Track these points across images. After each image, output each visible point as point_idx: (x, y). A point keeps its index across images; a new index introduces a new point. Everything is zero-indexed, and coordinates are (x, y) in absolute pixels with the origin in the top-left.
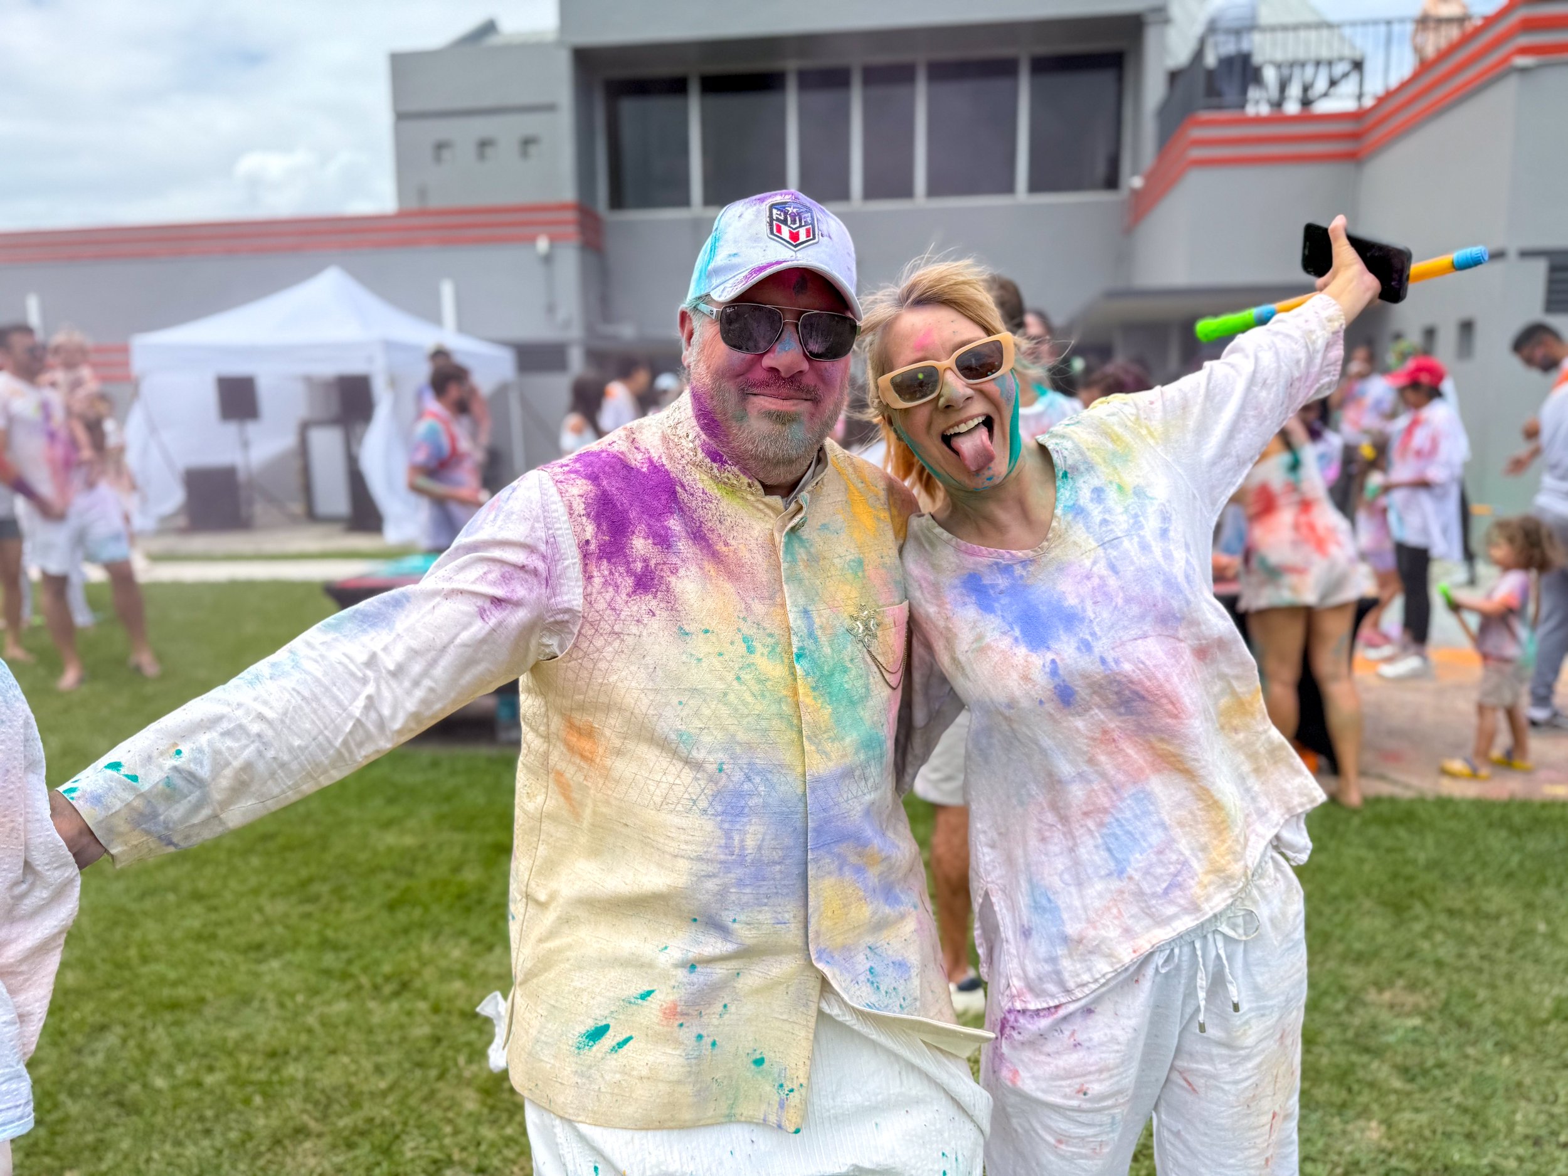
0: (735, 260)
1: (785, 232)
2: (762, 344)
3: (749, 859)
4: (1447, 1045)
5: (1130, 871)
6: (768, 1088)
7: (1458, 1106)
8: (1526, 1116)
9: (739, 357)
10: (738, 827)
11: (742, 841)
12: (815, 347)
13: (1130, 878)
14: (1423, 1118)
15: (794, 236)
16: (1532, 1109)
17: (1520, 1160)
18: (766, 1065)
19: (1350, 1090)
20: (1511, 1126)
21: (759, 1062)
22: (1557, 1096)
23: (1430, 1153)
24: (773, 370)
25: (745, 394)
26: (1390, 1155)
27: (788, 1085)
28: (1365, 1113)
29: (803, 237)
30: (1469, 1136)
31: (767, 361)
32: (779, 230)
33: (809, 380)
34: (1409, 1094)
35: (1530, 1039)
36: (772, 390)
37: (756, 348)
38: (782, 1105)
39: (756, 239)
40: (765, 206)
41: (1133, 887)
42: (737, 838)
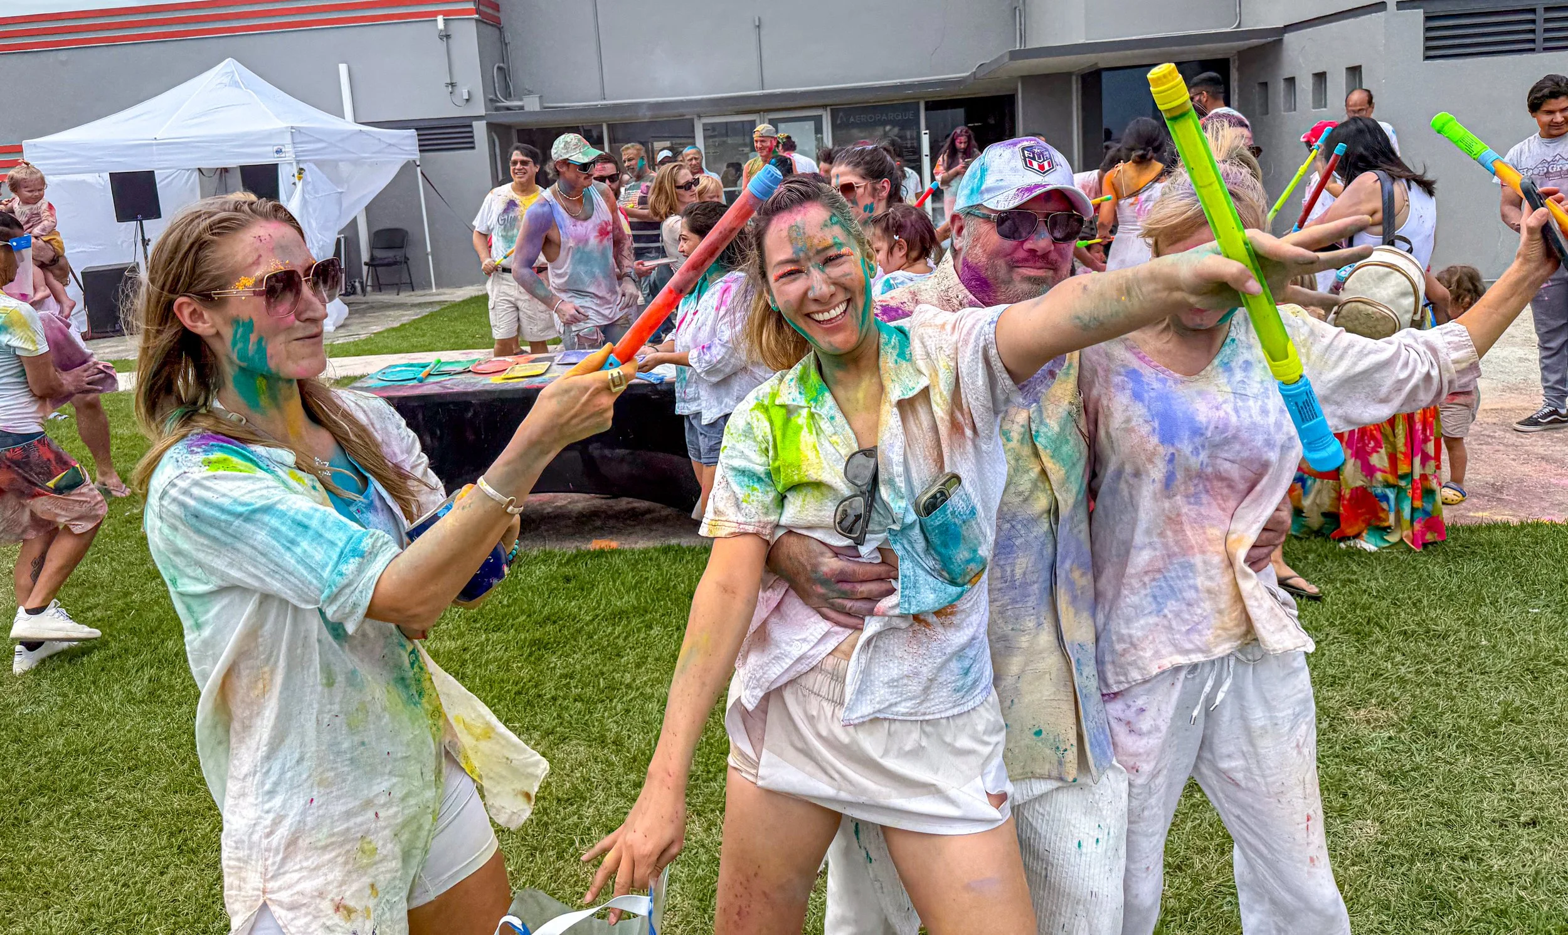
0: (1001, 184)
1: (1035, 165)
2: (1024, 234)
3: (1017, 583)
4: (1419, 751)
5: (1166, 611)
6: (1048, 751)
7: (1436, 800)
8: (1492, 802)
9: (1009, 244)
10: (1010, 561)
11: (1013, 571)
12: (1058, 235)
13: (1165, 616)
14: (1409, 813)
15: (1042, 167)
16: (1495, 797)
17: (1491, 839)
18: (1044, 735)
19: (1345, 795)
20: (1480, 813)
21: (1039, 733)
22: (1514, 785)
23: (1419, 841)
24: (1032, 251)
25: (1013, 265)
26: (1387, 845)
27: (1062, 747)
28: (1361, 814)
29: (1047, 167)
30: (1448, 824)
31: (1028, 245)
32: (1031, 163)
33: (1054, 256)
34: (1394, 794)
35: (1486, 740)
36: (1030, 264)
37: (1020, 237)
38: (1060, 763)
39: (1015, 170)
40: (1018, 149)
41: (1166, 623)
42: (1009, 569)
